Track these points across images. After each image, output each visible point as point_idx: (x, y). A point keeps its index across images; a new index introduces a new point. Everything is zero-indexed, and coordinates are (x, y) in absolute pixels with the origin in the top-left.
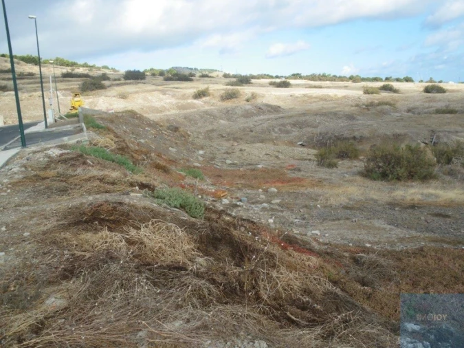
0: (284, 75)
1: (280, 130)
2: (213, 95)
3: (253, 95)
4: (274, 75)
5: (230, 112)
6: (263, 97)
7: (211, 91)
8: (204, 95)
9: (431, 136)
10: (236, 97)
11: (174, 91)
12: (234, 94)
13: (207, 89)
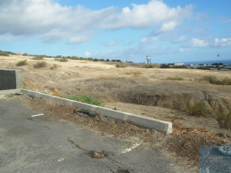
0: (54, 56)
1: (97, 89)
2: (29, 65)
3: (54, 66)
4: (49, 56)
5: (53, 76)
6: (60, 67)
7: (28, 62)
8: (24, 65)
9: (204, 95)
10: (44, 67)
11: (3, 61)
12: (43, 64)
13: (26, 61)
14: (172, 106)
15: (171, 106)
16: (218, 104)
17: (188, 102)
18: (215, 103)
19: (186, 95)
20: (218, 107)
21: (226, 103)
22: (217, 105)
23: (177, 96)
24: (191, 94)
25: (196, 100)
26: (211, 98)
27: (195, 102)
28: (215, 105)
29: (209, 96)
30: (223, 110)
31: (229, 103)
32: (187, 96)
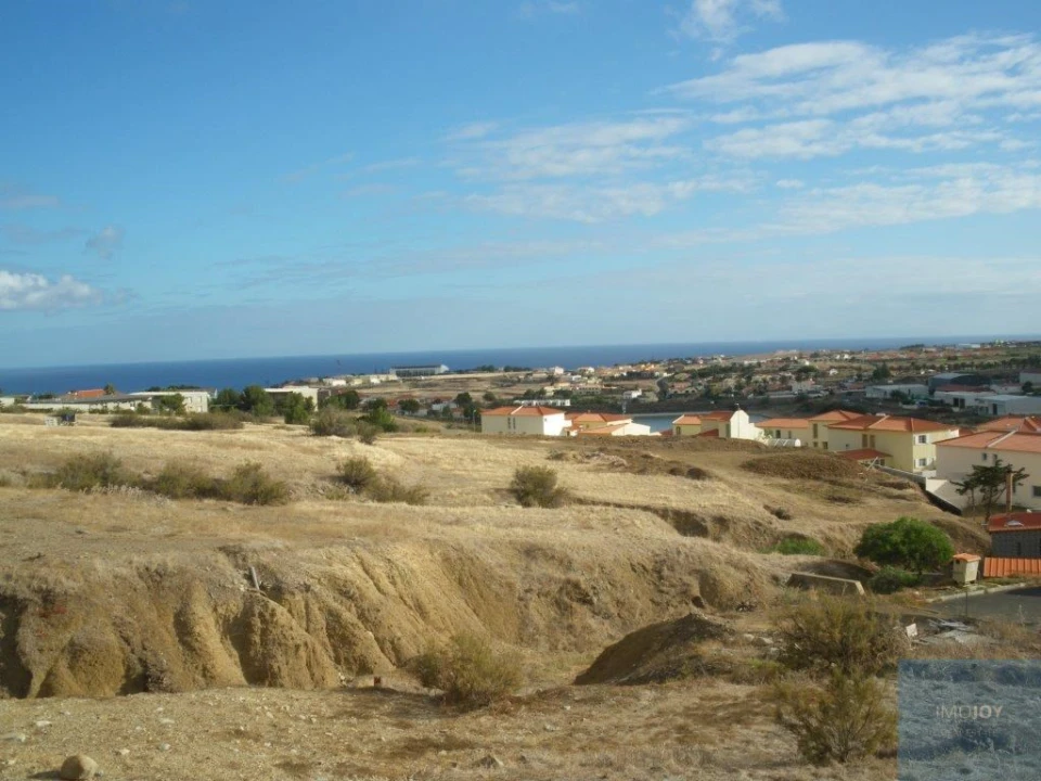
14: (122, 649)
15: (117, 652)
16: (320, 609)
17: (178, 616)
18: (303, 603)
19: (158, 579)
20: (324, 623)
21: (351, 598)
22: (317, 612)
23: (116, 587)
24: (182, 571)
25: (220, 603)
26: (277, 580)
27: (215, 610)
28: (308, 614)
29: (262, 568)
30: (354, 636)
31: (362, 597)
32: (167, 584)
